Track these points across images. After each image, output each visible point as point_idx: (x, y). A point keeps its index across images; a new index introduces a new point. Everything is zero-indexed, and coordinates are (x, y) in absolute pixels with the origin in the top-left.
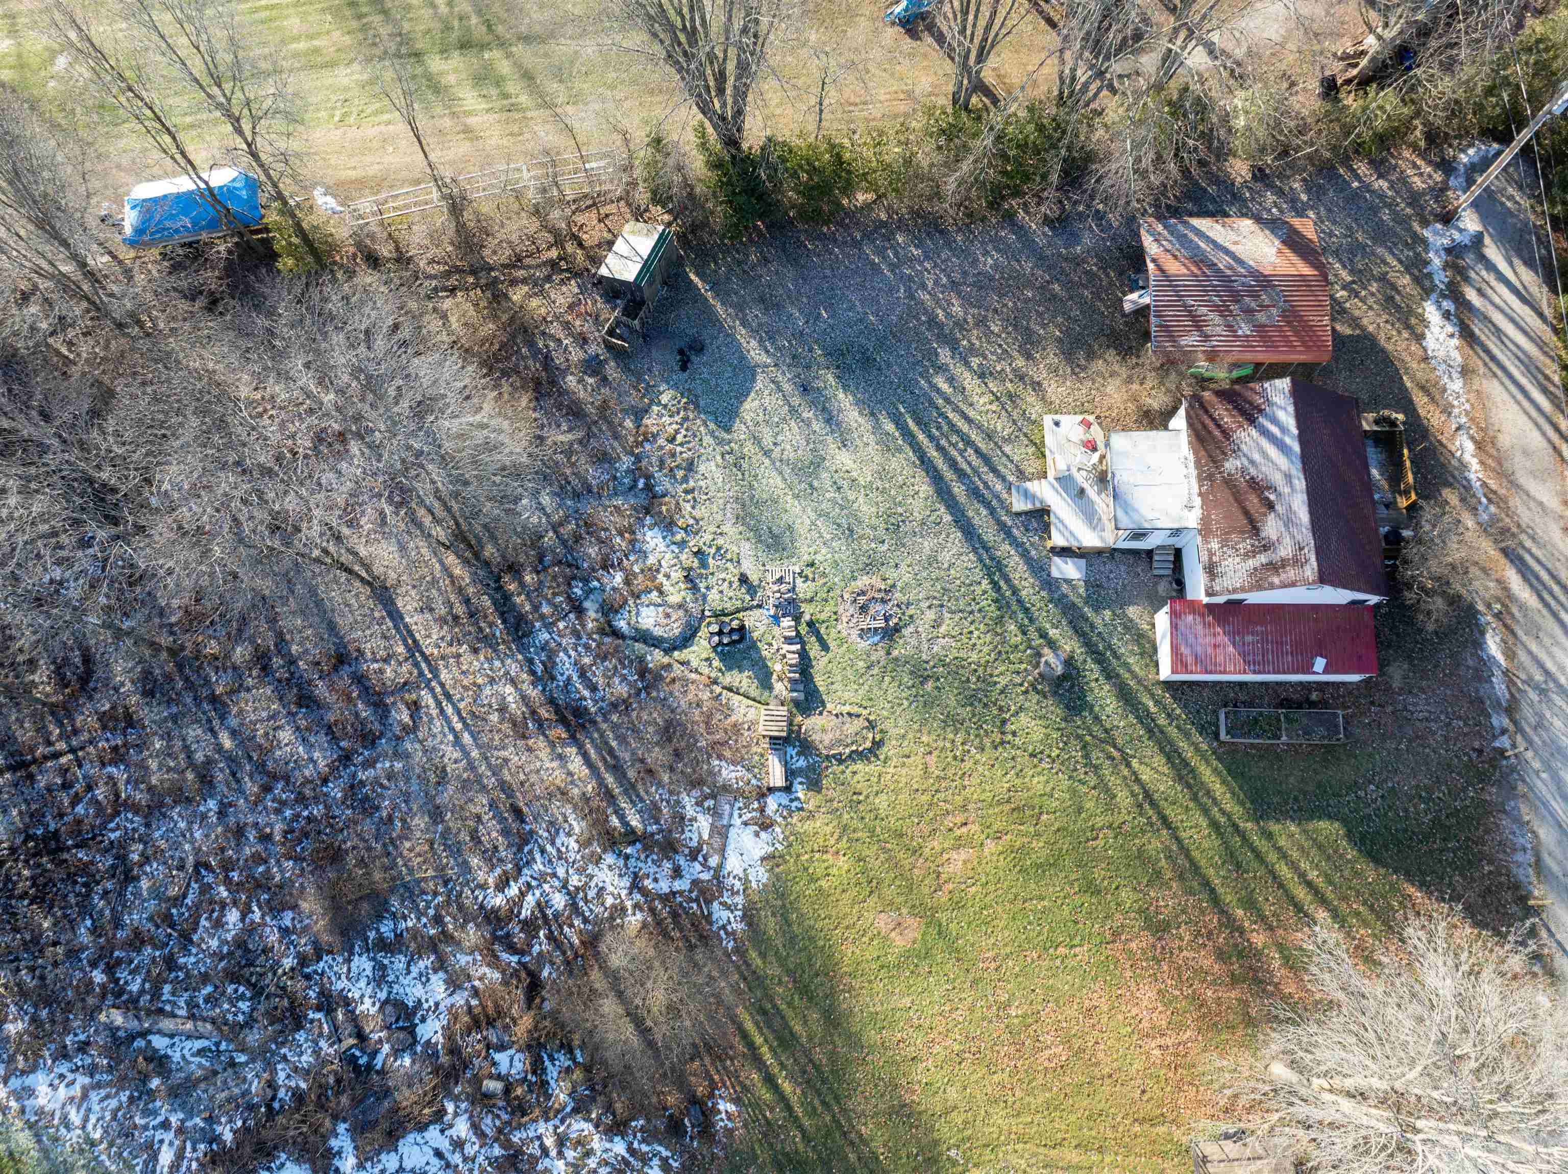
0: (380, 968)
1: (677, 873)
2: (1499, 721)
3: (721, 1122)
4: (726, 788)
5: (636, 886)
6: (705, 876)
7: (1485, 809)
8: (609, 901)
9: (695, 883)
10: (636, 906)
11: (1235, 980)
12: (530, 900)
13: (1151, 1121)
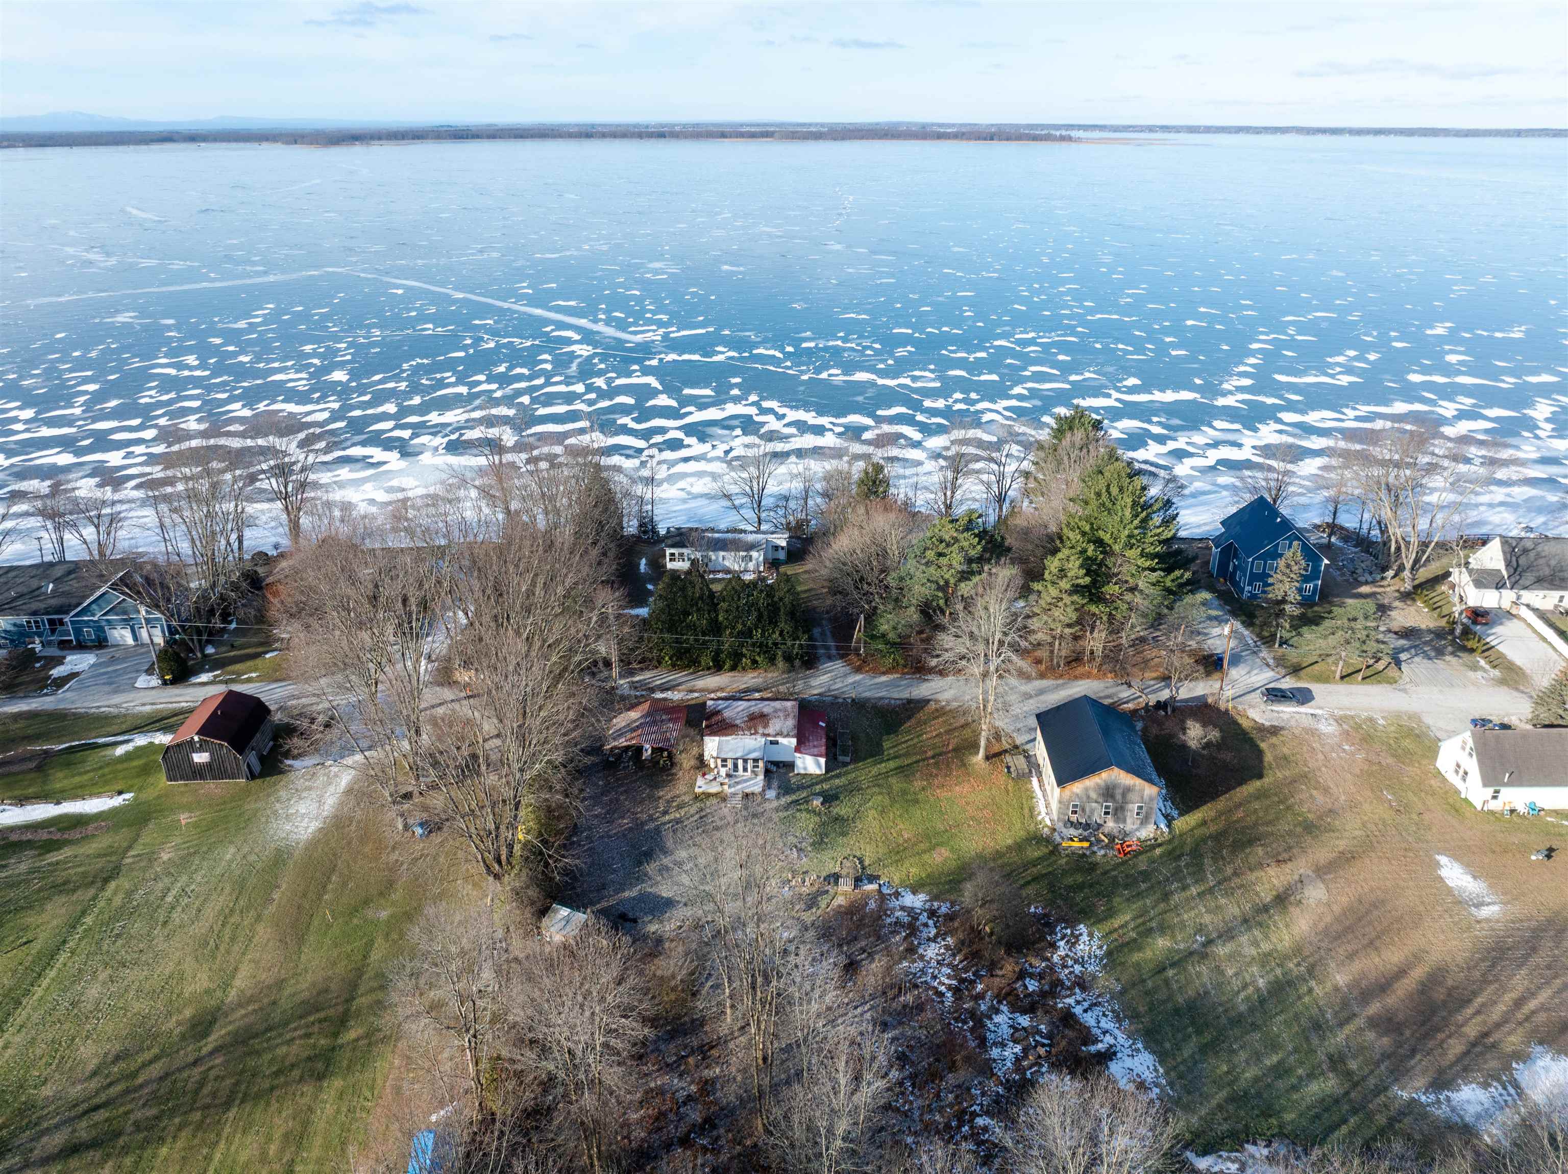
0: (995, 1044)
1: (926, 925)
2: (840, 700)
3: (1040, 911)
4: (880, 907)
5: (934, 940)
6: (925, 914)
7: (874, 707)
8: (942, 951)
9: (929, 918)
10: (944, 939)
11: (948, 766)
12: (946, 981)
13: (1007, 791)
